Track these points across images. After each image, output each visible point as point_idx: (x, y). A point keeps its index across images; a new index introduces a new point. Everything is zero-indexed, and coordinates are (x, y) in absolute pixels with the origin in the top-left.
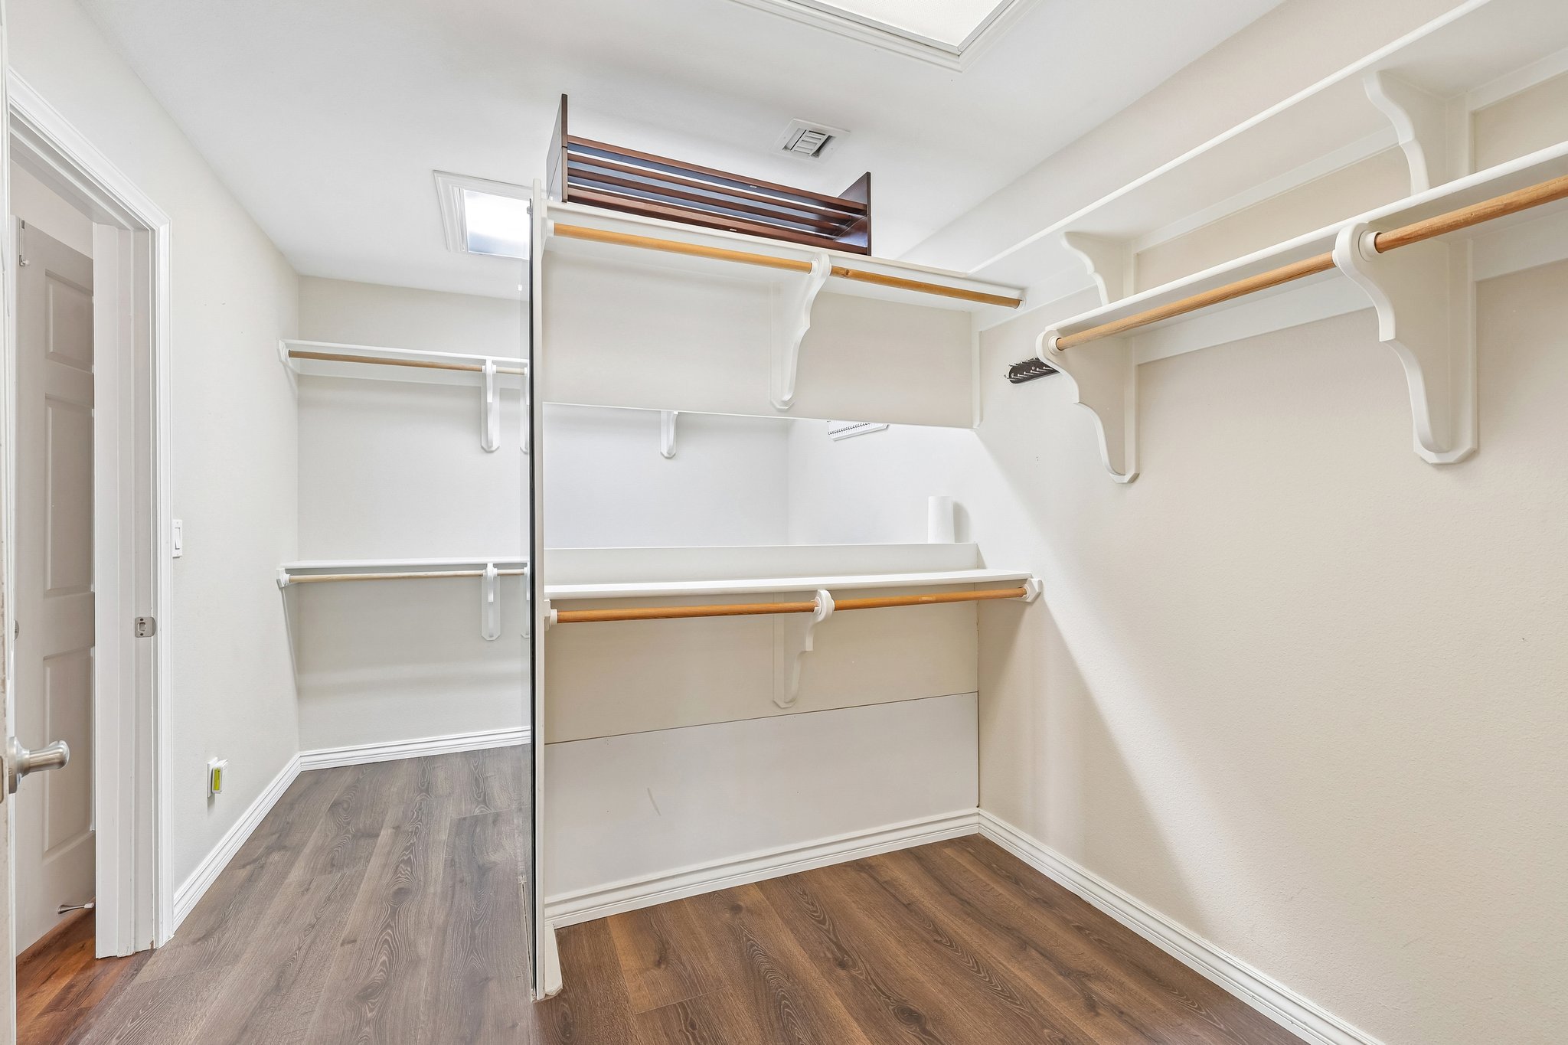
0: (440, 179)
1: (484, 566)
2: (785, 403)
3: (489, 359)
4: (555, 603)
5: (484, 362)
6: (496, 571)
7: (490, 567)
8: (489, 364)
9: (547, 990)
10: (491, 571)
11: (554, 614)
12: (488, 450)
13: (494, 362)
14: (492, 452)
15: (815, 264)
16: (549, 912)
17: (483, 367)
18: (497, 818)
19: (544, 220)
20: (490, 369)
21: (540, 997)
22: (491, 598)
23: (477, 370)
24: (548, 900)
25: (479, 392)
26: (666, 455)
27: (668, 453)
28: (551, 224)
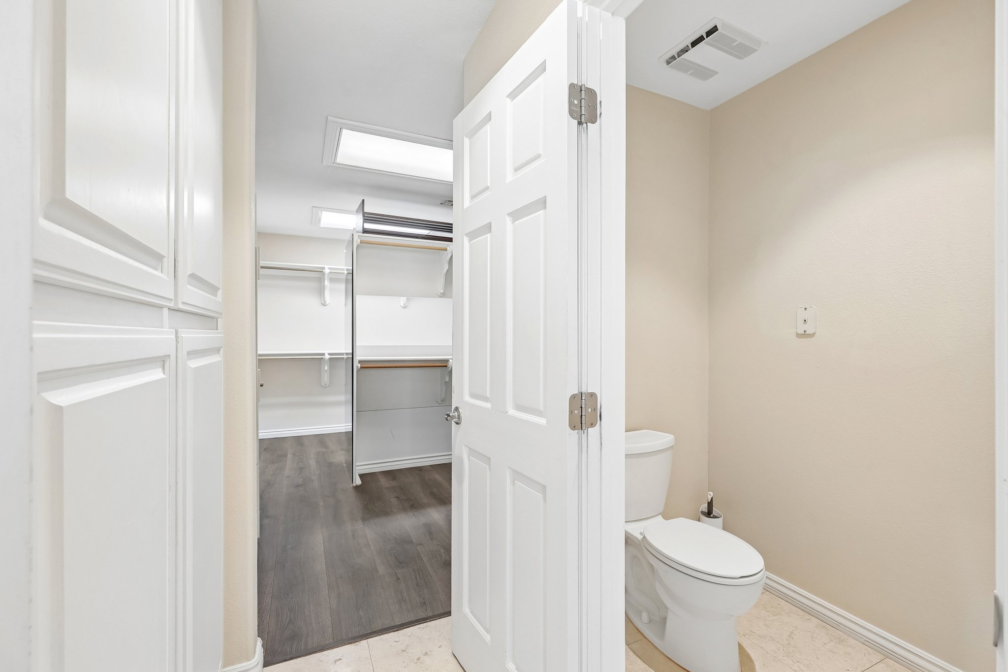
0: (314, 209)
1: (323, 354)
2: (441, 293)
3: (326, 267)
4: (360, 362)
5: (324, 268)
6: (329, 357)
7: (326, 355)
8: (326, 269)
9: (357, 483)
10: (327, 357)
11: (359, 365)
12: (324, 305)
13: (329, 268)
14: (326, 305)
15: (448, 248)
16: (357, 468)
17: (324, 270)
18: (332, 452)
19: (357, 240)
20: (327, 271)
21: (354, 485)
22: (326, 368)
23: (321, 271)
24: (357, 464)
25: (321, 280)
26: (403, 306)
27: (404, 306)
28: (359, 241)
